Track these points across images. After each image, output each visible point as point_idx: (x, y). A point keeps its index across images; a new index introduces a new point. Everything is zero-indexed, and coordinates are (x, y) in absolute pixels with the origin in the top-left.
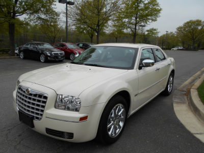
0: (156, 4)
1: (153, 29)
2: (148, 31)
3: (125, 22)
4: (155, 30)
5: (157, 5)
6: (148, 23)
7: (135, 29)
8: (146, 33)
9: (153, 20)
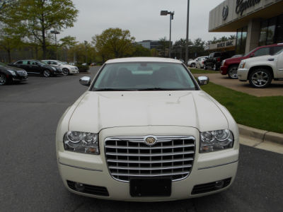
0: (69, 3)
1: (69, 37)
2: (62, 40)
3: (25, 26)
4: (72, 39)
5: (71, 4)
6: (62, 29)
7: (43, 36)
8: (61, 43)
9: (67, 25)
